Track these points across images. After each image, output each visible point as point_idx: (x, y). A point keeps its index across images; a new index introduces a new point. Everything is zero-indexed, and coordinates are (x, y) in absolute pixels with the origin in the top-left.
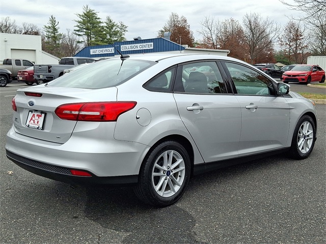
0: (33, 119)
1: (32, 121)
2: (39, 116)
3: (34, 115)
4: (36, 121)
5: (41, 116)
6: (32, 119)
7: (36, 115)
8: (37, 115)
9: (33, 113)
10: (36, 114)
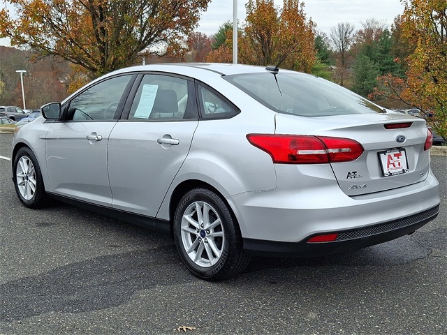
0: (391, 162)
1: (391, 166)
2: (397, 156)
3: (390, 157)
4: (396, 164)
5: (400, 155)
6: (389, 163)
7: (392, 156)
8: (395, 155)
9: (387, 154)
10: (392, 154)
